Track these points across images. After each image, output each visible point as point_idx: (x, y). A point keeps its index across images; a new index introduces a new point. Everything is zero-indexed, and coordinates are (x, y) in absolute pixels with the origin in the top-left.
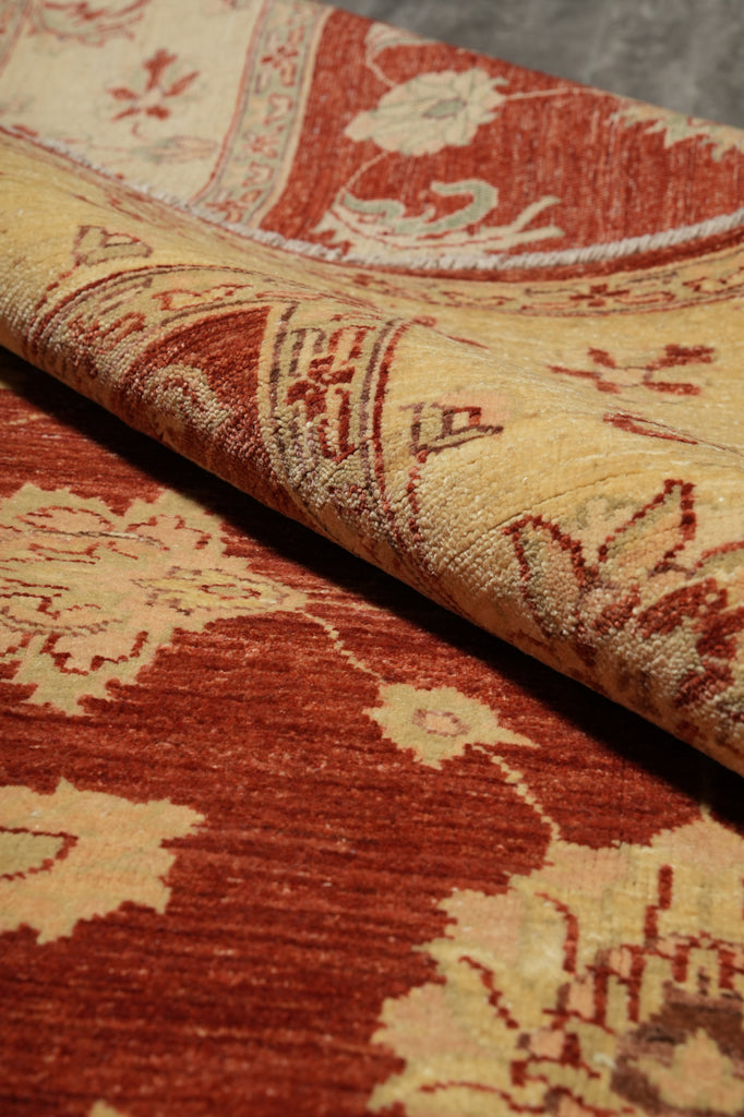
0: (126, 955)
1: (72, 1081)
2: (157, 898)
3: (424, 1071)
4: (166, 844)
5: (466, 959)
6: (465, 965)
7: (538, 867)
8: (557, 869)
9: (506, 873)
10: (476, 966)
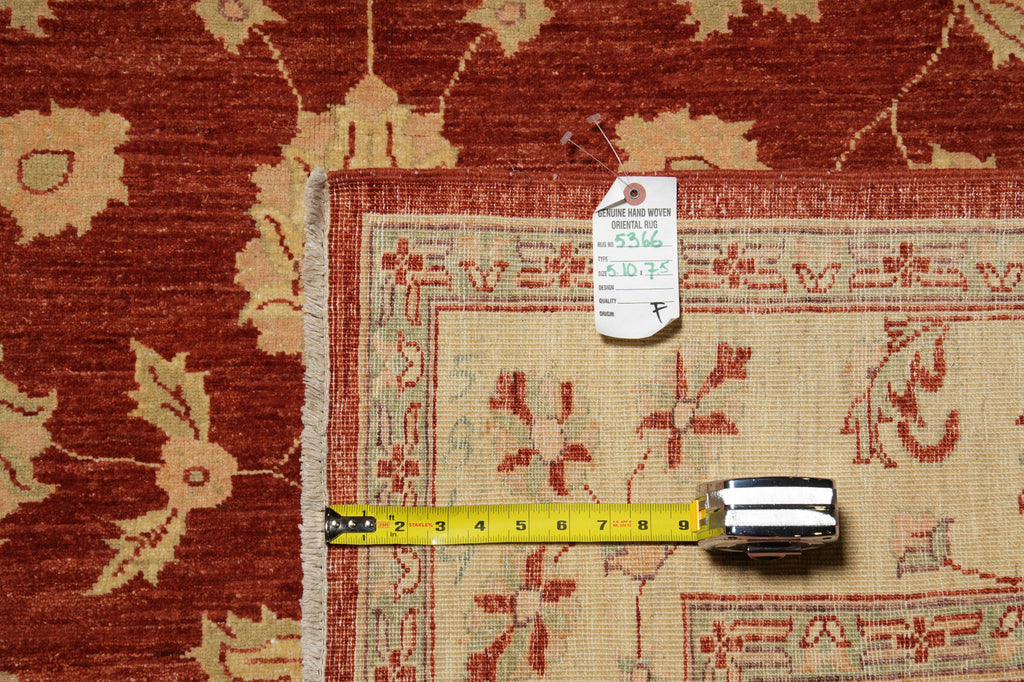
0: (120, 240)
1: (118, 327)
2: (122, 194)
3: (258, 297)
4: (117, 151)
5: (267, 217)
6: (267, 221)
7: (294, 136)
8: (303, 135)
9: (279, 145)
10: (272, 221)
